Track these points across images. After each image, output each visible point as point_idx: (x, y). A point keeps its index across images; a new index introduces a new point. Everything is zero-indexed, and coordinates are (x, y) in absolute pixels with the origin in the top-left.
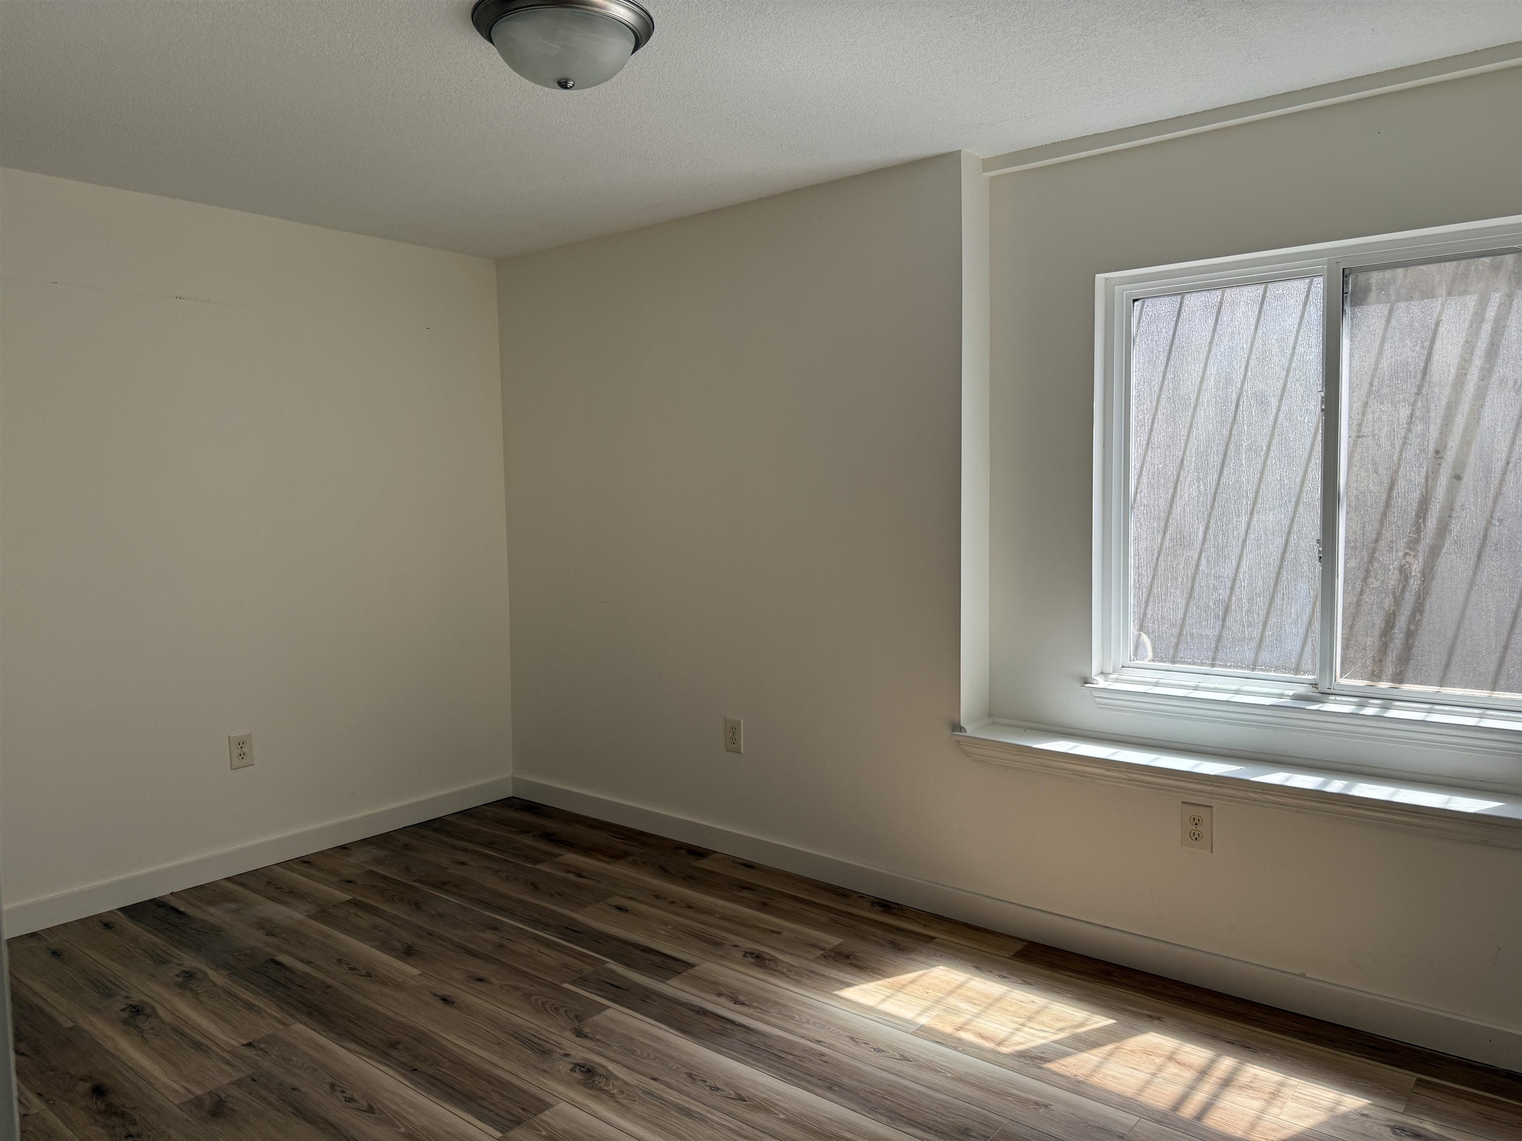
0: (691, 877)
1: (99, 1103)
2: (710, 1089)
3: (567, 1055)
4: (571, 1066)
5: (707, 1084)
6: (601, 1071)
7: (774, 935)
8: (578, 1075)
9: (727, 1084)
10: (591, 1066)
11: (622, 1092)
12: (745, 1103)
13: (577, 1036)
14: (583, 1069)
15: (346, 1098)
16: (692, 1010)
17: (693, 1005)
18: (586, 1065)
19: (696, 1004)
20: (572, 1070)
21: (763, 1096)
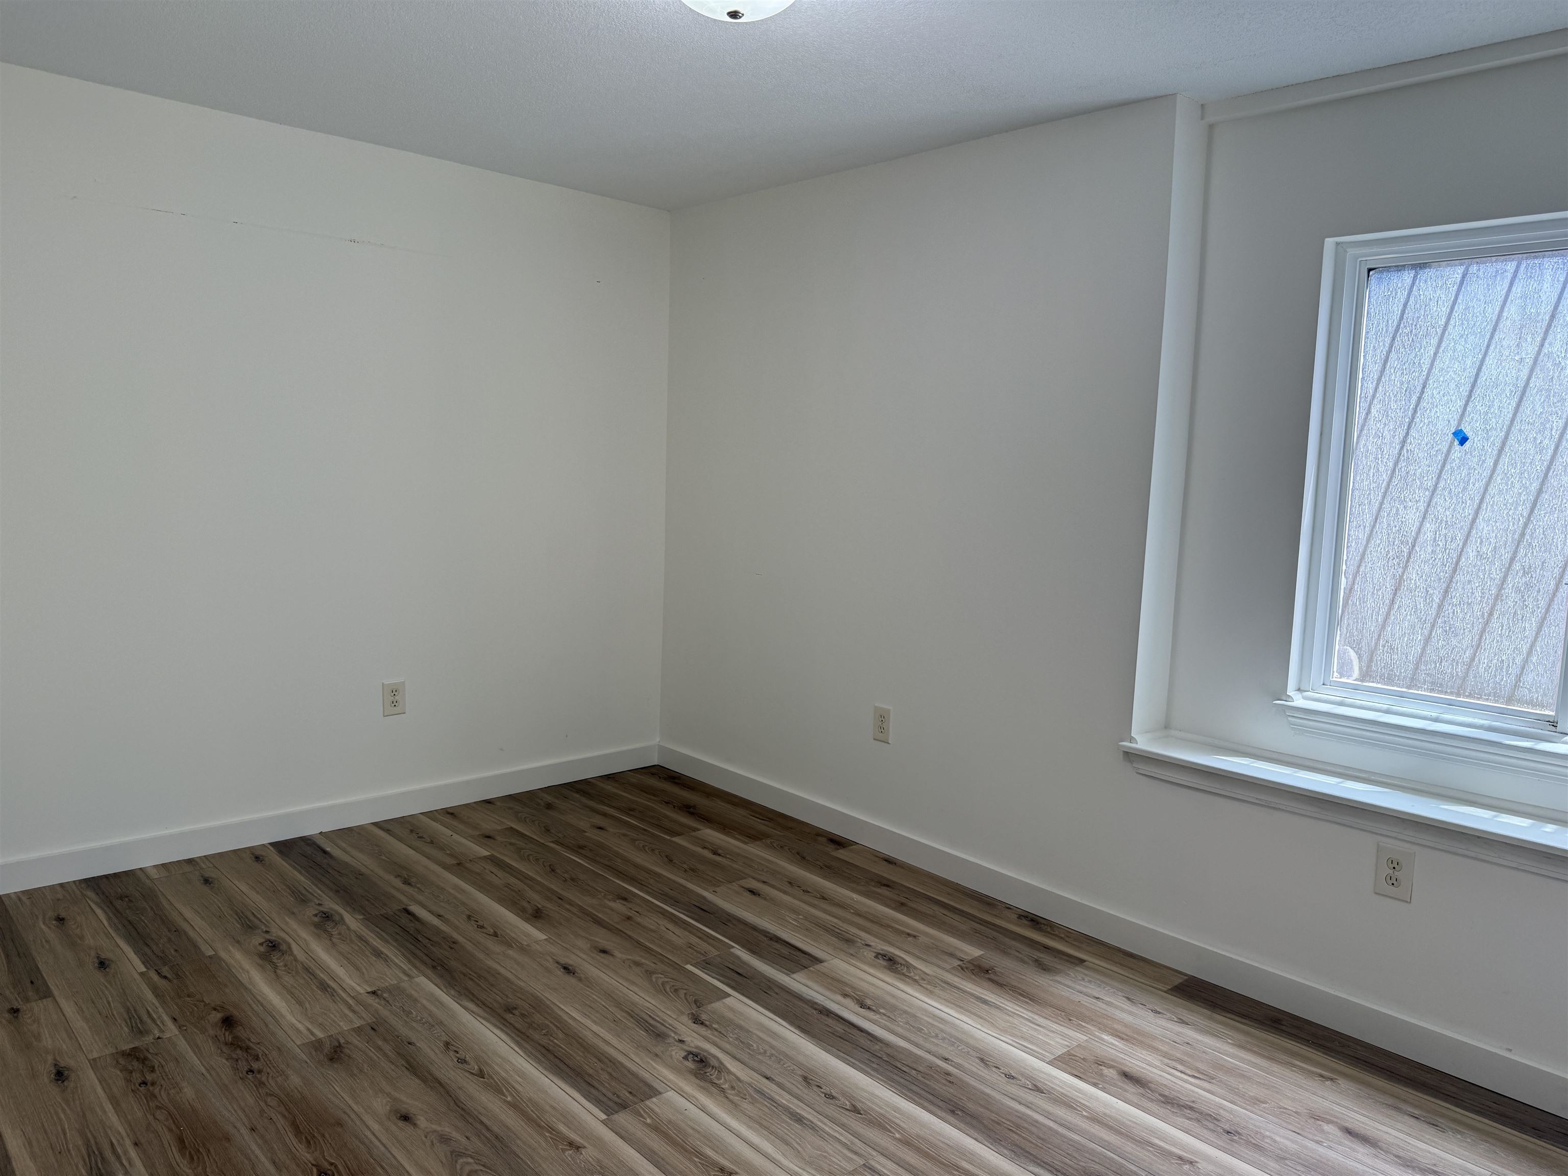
0: (829, 867)
1: (227, 1034)
2: (825, 1096)
3: (681, 1041)
4: (684, 1054)
5: (822, 1090)
6: (714, 1062)
7: (910, 939)
8: (690, 1065)
9: (844, 1094)
10: (704, 1056)
11: (733, 1088)
12: (860, 1115)
13: (694, 1023)
14: (696, 1058)
15: (459, 1059)
16: (816, 1009)
17: (816, 1003)
18: (699, 1054)
19: (820, 1002)
20: (686, 1058)
21: (882, 1111)
